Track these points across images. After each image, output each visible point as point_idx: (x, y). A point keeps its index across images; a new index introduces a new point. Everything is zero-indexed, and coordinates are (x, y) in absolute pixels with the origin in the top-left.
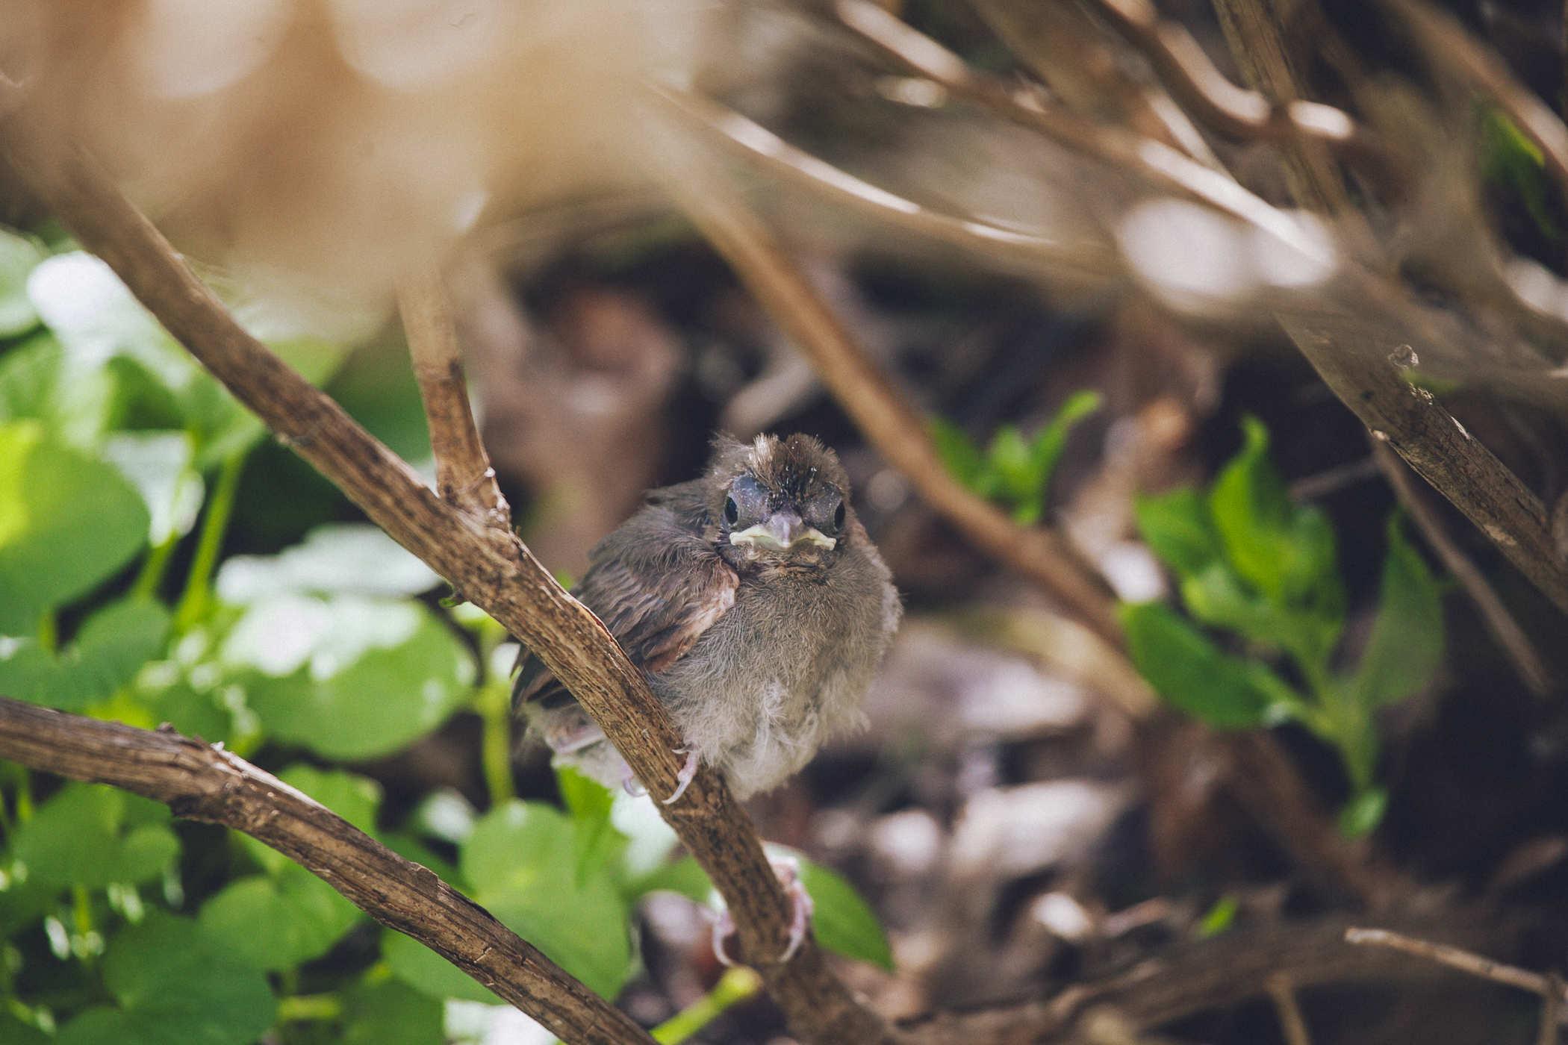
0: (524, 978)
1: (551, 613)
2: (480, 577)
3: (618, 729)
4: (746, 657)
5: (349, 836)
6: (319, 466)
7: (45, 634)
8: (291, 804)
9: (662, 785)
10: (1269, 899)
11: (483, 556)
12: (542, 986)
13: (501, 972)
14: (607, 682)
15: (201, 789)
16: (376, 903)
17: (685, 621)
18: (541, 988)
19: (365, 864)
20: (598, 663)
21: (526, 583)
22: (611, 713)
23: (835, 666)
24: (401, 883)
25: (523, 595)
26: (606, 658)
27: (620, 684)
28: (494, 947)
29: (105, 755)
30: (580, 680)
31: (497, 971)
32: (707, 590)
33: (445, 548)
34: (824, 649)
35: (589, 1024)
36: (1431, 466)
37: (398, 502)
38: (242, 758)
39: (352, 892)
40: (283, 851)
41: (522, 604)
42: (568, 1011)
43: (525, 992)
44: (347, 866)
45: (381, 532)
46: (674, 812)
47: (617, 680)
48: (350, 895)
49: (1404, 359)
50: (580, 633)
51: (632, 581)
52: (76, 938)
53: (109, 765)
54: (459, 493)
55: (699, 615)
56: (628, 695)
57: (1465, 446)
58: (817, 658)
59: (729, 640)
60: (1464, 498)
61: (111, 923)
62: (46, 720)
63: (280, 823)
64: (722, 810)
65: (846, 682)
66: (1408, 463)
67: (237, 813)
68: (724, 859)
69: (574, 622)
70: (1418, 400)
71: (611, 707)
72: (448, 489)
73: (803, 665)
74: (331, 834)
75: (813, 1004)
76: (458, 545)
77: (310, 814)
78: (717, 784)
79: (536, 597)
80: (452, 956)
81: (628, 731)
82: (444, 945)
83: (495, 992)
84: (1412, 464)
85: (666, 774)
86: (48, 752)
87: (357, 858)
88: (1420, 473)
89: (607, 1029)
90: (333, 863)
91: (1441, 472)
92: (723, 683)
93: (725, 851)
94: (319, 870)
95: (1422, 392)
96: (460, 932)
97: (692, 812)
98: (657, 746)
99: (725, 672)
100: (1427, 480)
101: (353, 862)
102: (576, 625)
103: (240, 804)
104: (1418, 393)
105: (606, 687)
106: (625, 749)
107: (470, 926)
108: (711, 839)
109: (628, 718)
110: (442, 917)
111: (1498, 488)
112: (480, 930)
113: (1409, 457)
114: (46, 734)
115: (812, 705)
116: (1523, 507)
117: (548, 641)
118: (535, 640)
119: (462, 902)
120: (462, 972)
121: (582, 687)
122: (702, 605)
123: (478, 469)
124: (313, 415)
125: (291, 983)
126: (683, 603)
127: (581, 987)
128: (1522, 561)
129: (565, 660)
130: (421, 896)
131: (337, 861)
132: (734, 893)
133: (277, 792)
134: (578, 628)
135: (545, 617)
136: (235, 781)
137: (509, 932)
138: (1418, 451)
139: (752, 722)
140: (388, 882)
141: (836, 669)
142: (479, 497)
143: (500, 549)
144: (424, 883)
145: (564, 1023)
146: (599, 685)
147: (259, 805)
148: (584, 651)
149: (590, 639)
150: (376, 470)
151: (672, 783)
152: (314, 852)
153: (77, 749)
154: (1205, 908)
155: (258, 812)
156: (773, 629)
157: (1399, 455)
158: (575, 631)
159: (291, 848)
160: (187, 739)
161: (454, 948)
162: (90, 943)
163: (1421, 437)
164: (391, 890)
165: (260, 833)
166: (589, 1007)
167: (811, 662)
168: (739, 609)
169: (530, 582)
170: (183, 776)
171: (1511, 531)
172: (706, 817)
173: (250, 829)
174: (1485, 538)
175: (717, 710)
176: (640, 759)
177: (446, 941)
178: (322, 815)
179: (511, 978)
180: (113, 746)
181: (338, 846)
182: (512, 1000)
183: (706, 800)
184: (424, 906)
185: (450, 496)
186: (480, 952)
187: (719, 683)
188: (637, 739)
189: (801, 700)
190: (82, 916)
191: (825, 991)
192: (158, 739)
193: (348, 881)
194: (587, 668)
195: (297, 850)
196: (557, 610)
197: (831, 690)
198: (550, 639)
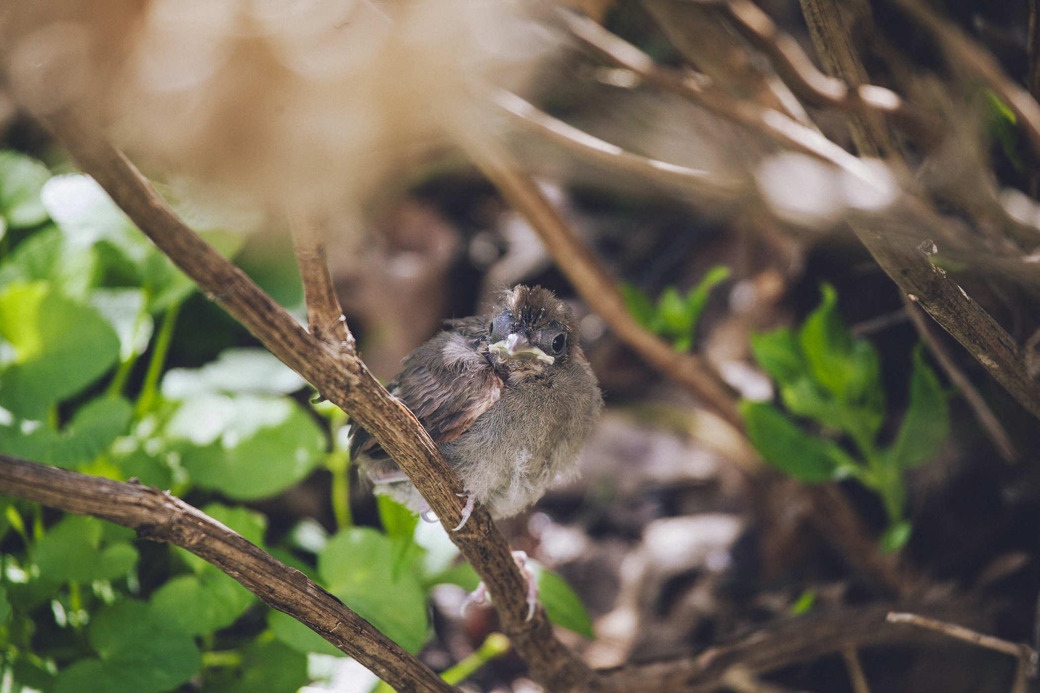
0: (362, 642)
1: (381, 408)
2: (335, 385)
3: (423, 483)
4: (506, 433)
5: (250, 550)
6: (233, 313)
7: (51, 418)
8: (214, 530)
9: (451, 518)
10: (835, 591)
11: (337, 372)
12: (373, 647)
13: (347, 638)
14: (416, 452)
15: (154, 519)
16: (267, 593)
17: (468, 409)
18: (372, 649)
19: (261, 569)
20: (411, 440)
21: (365, 389)
22: (419, 473)
23: (561, 438)
24: (284, 581)
25: (363, 396)
26: (416, 437)
27: (424, 454)
28: (343, 622)
29: (95, 498)
30: (399, 451)
31: (344, 637)
32: (483, 389)
33: (314, 366)
34: (555, 428)
35: (403, 672)
36: (945, 317)
37: (284, 337)
38: (182, 500)
39: (252, 587)
40: (208, 560)
41: (362, 402)
42: (390, 663)
43: (362, 651)
44: (249, 570)
45: (271, 354)
46: (458, 536)
47: (422, 451)
48: (251, 588)
49: (927, 248)
50: (399, 421)
51: (433, 381)
52: (72, 614)
53: (97, 504)
54: (323, 331)
55: (477, 405)
56: (430, 460)
57: (965, 303)
58: (550, 434)
59: (495, 422)
60: (965, 338)
61: (94, 604)
62: (56, 475)
63: (207, 543)
64: (489, 535)
65: (568, 448)
66: (930, 315)
67: (178, 536)
68: (490, 566)
69: (395, 414)
70: (937, 275)
71: (419, 468)
72: (315, 329)
73: (541, 439)
74: (239, 549)
75: (546, 658)
76: (322, 364)
77: (225, 536)
78: (485, 518)
79: (371, 398)
80: (315, 628)
81: (429, 483)
82: (311, 621)
83: (343, 650)
84: (933, 316)
85: (454, 512)
86: (59, 497)
87: (255, 565)
88: (937, 322)
89: (414, 675)
90: (240, 568)
91: (951, 320)
92: (490, 450)
93: (490, 561)
94: (231, 572)
95: (939, 270)
96: (321, 612)
97: (470, 536)
98: (447, 493)
99: (492, 442)
100: (942, 326)
101: (253, 567)
102: (397, 416)
103: (181, 530)
104: (937, 270)
105: (415, 456)
106: (428, 495)
107: (328, 609)
108: (482, 553)
109: (429, 475)
110: (309, 603)
111: (987, 331)
112: (334, 612)
113: (930, 311)
114: (57, 484)
115: (546, 463)
116: (1002, 343)
117: (379, 426)
118: (370, 425)
119: (322, 593)
120: (323, 639)
121: (400, 456)
122: (479, 399)
123: (335, 316)
124: (230, 281)
125: (209, 642)
126: (467, 397)
127: (398, 648)
128: (1001, 378)
129: (390, 438)
130: (296, 590)
131: (242, 567)
132: (496, 588)
133: (204, 522)
134: (398, 418)
135: (377, 410)
136: (178, 514)
137: (352, 612)
138: (936, 307)
139: (508, 475)
140: (275, 580)
141: (562, 440)
142: (335, 334)
143: (349, 367)
144: (298, 581)
145: (387, 671)
146: (411, 454)
147: (193, 530)
148: (402, 433)
149: (405, 425)
150: (269, 316)
151: (457, 517)
152: (228, 561)
153: (77, 494)
154: (795, 597)
155: (192, 535)
156: (522, 415)
157: (924, 310)
158: (396, 420)
159: (213, 558)
160: (147, 488)
161: (317, 622)
162: (80, 617)
163: (939, 299)
164: (277, 586)
165: (194, 549)
166: (403, 661)
167: (546, 436)
168: (502, 402)
169: (367, 388)
170: (145, 512)
171: (996, 359)
172: (479, 539)
173: (187, 546)
174: (978, 363)
175: (486, 467)
176: (437, 502)
177: (311, 618)
178: (234, 538)
179: (353, 642)
180: (100, 492)
181: (243, 557)
182: (354, 656)
183: (479, 528)
184: (298, 595)
185: (317, 333)
186: (334, 625)
187: (488, 449)
188: (435, 489)
189: (540, 460)
190: (75, 600)
191: (553, 651)
192: (129, 488)
193: (250, 580)
194: (404, 444)
195: (217, 560)
196: (385, 406)
197: (558, 454)
198: (380, 425)
